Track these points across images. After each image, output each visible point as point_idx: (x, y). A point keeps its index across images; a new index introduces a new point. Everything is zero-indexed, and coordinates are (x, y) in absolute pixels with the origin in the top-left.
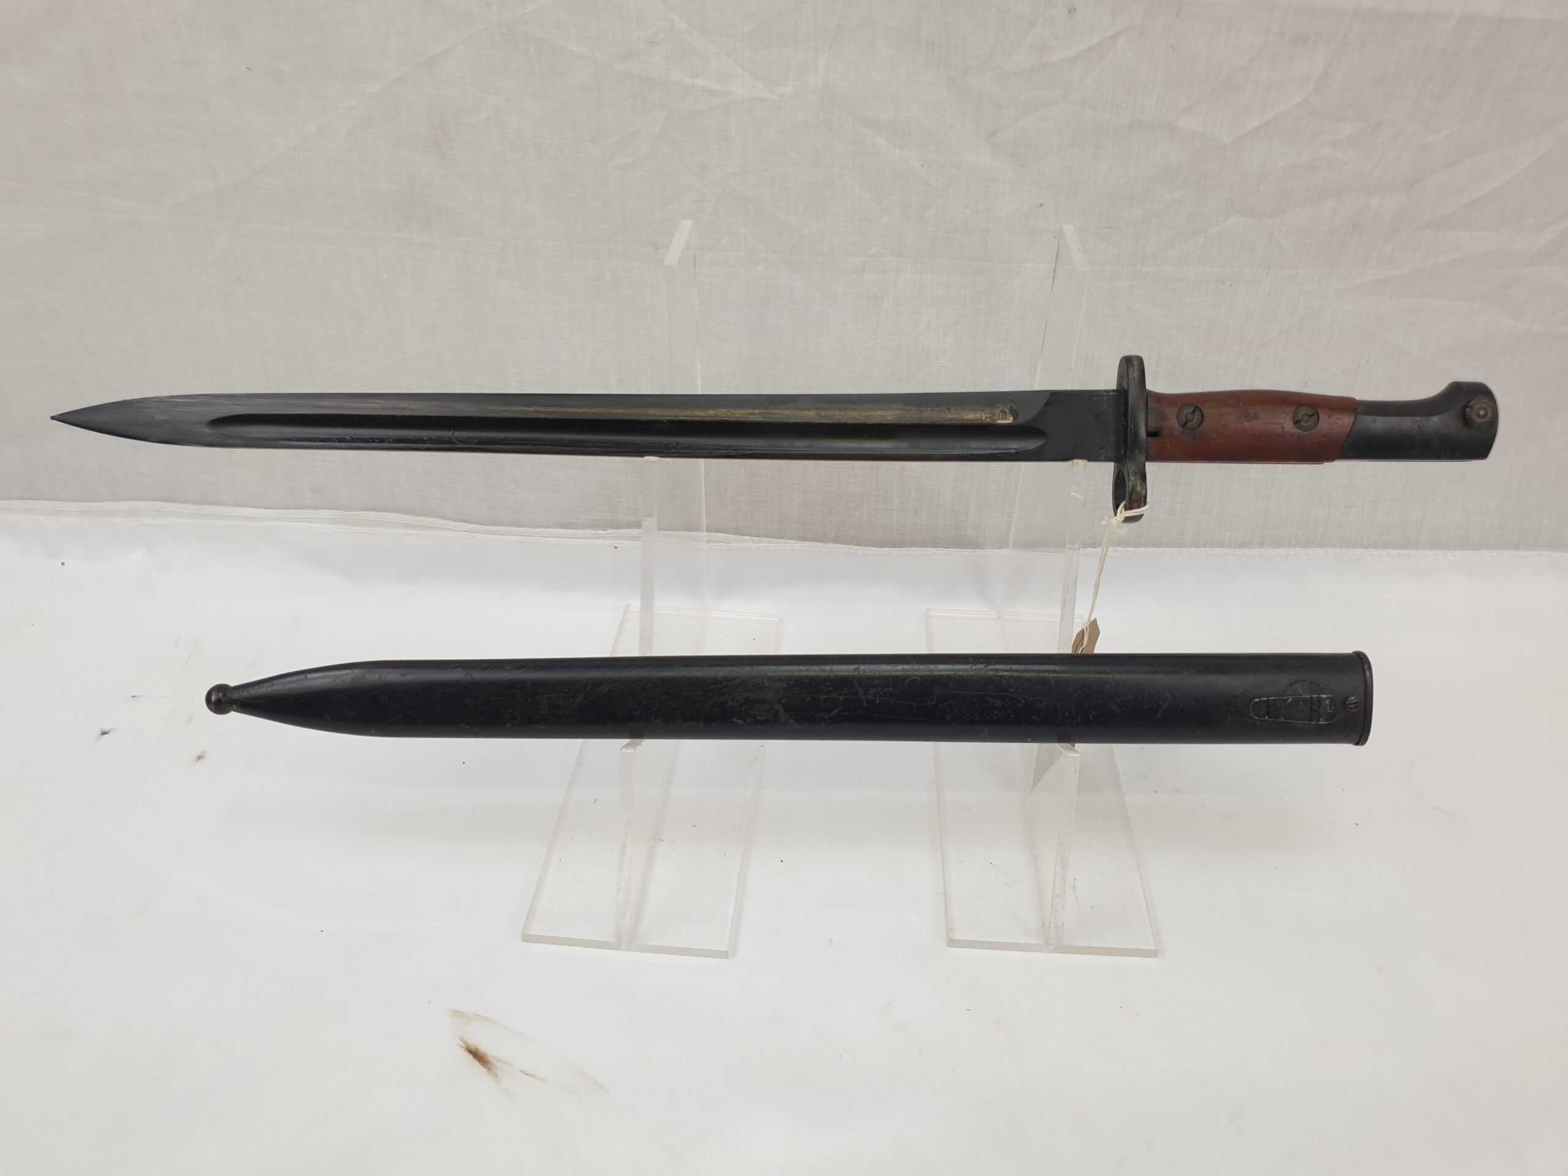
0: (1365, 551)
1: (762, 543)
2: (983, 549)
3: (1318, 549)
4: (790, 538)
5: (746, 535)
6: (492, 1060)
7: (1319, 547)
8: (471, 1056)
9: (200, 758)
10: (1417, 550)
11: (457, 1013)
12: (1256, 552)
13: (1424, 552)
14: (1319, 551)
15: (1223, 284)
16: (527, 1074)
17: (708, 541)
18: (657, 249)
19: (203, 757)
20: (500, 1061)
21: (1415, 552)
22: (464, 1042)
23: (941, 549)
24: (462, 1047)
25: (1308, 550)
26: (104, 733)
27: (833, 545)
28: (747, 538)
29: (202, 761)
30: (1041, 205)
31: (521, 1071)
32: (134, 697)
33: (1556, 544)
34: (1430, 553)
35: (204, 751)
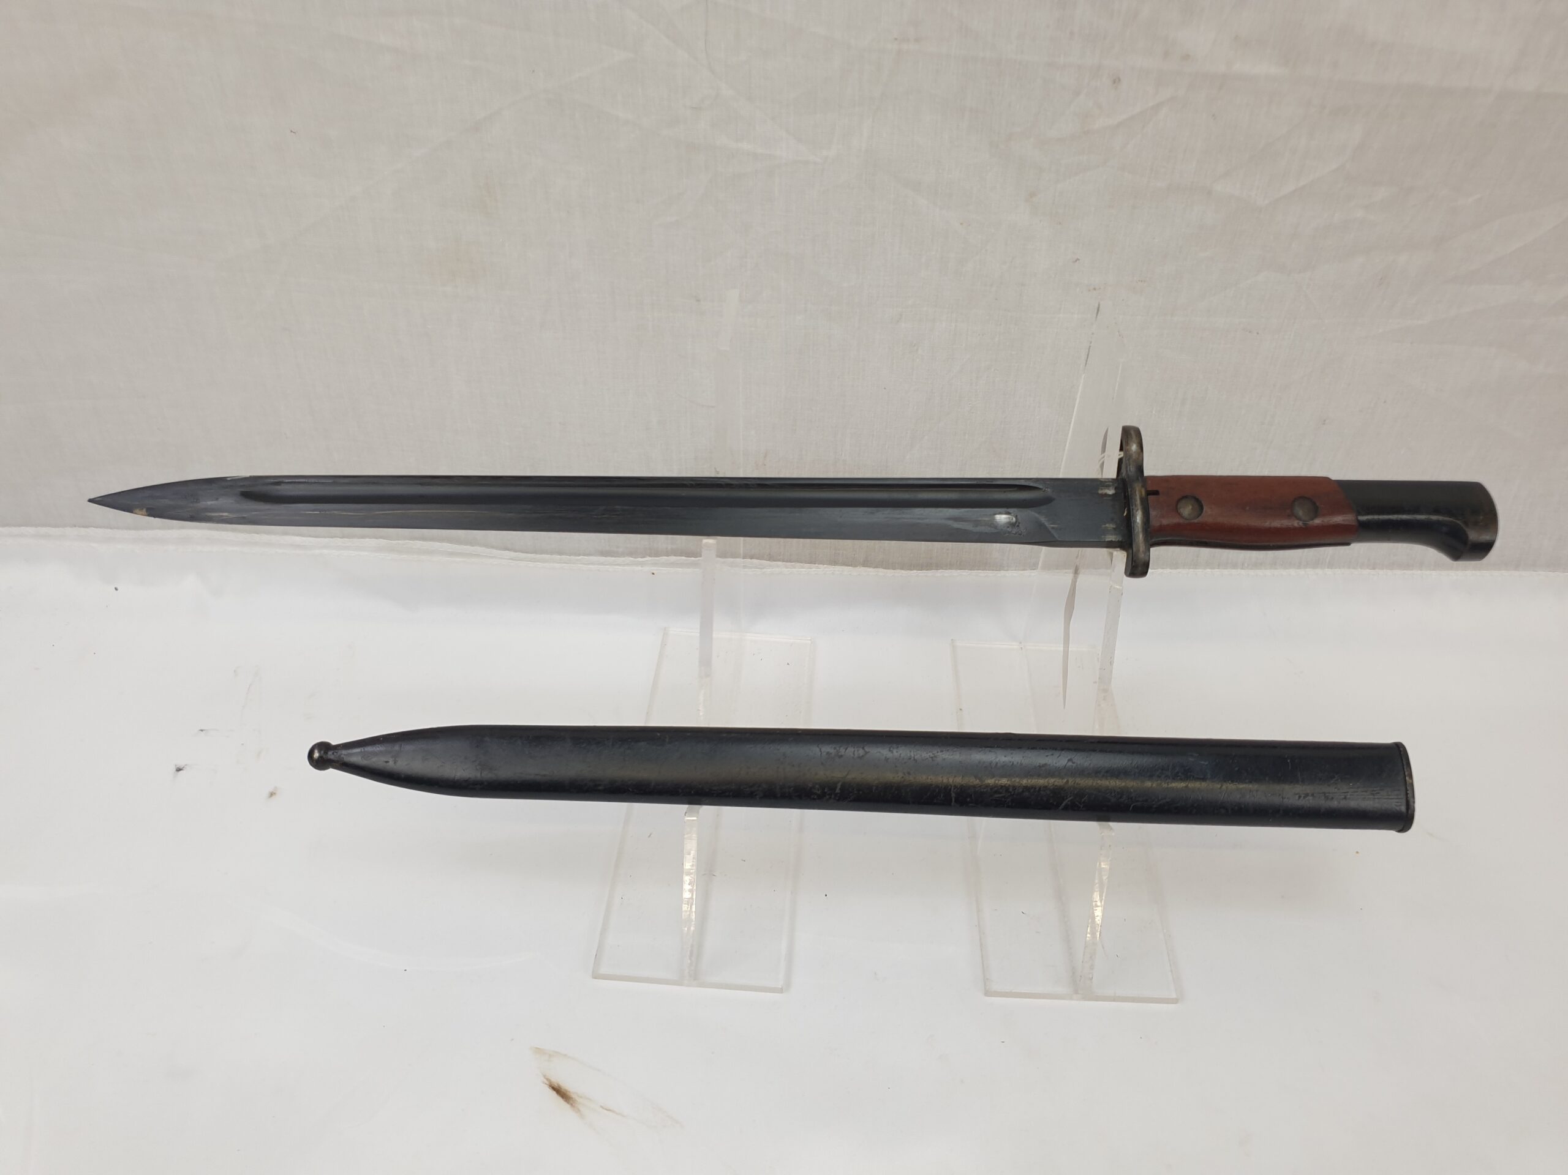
0: (1373, 572)
1: (795, 568)
2: (1007, 570)
3: (1327, 570)
4: (822, 563)
5: (779, 560)
6: (573, 1096)
7: (1328, 568)
8: (555, 1092)
9: (272, 794)
10: (1421, 570)
11: (538, 1051)
12: (1268, 572)
13: (1428, 572)
14: (1329, 572)
15: (1250, 332)
16: (607, 1110)
17: (745, 567)
18: (698, 301)
19: (275, 794)
20: (581, 1097)
21: (1419, 572)
22: (547, 1079)
23: (967, 571)
24: (546, 1084)
25: (1319, 571)
26: (179, 770)
27: (863, 568)
28: (780, 563)
29: (274, 796)
30: (1076, 261)
31: (602, 1107)
32: (202, 730)
33: (1554, 564)
34: (1434, 573)
35: (276, 788)
